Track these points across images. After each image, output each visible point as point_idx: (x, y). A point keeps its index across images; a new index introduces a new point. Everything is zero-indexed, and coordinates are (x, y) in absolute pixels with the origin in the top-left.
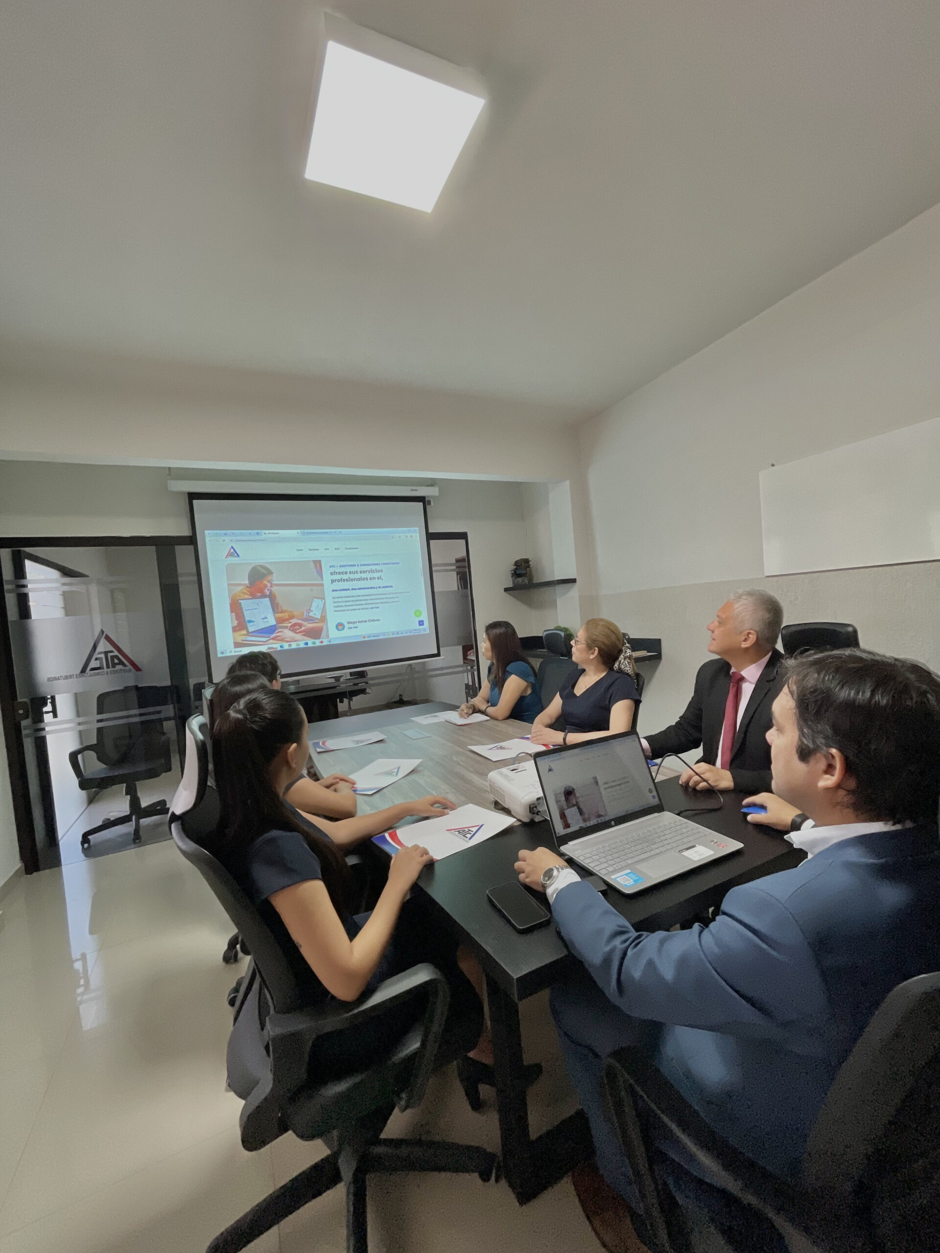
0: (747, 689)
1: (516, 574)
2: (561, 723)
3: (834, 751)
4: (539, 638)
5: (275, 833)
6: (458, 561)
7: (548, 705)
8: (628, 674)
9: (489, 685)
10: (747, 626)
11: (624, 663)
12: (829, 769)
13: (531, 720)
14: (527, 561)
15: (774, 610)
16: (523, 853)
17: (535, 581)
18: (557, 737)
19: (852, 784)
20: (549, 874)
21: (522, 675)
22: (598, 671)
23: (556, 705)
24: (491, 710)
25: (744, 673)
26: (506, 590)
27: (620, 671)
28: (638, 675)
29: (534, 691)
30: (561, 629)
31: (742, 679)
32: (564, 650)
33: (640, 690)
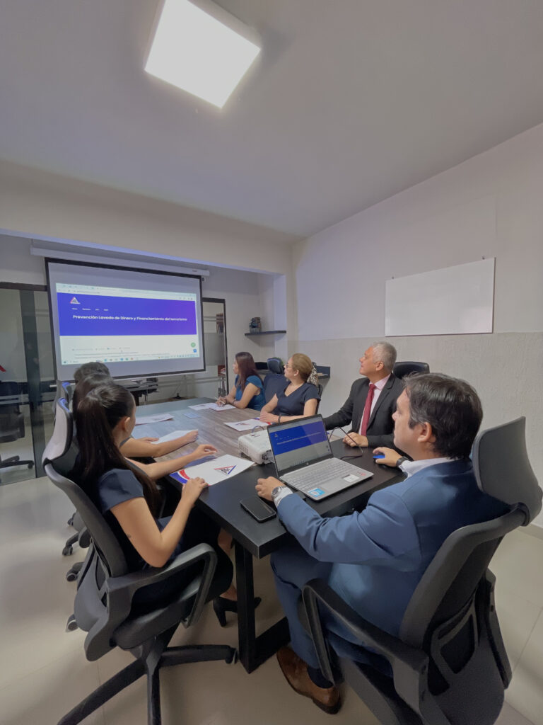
0: (377, 393)
1: (253, 326)
2: (277, 411)
3: (427, 423)
4: (265, 364)
5: (115, 470)
6: (218, 316)
7: (269, 401)
8: (314, 385)
9: (236, 389)
10: (379, 359)
11: (312, 379)
12: (424, 432)
13: (259, 409)
14: (258, 319)
15: (392, 352)
16: (260, 480)
17: (263, 330)
18: (275, 418)
19: (434, 439)
20: (276, 490)
21: (255, 383)
22: (298, 383)
23: (274, 401)
24: (236, 403)
25: (376, 384)
26: (246, 334)
27: (310, 383)
28: (319, 386)
29: (262, 393)
30: (278, 359)
31: (375, 388)
32: (279, 371)
33: (320, 393)
